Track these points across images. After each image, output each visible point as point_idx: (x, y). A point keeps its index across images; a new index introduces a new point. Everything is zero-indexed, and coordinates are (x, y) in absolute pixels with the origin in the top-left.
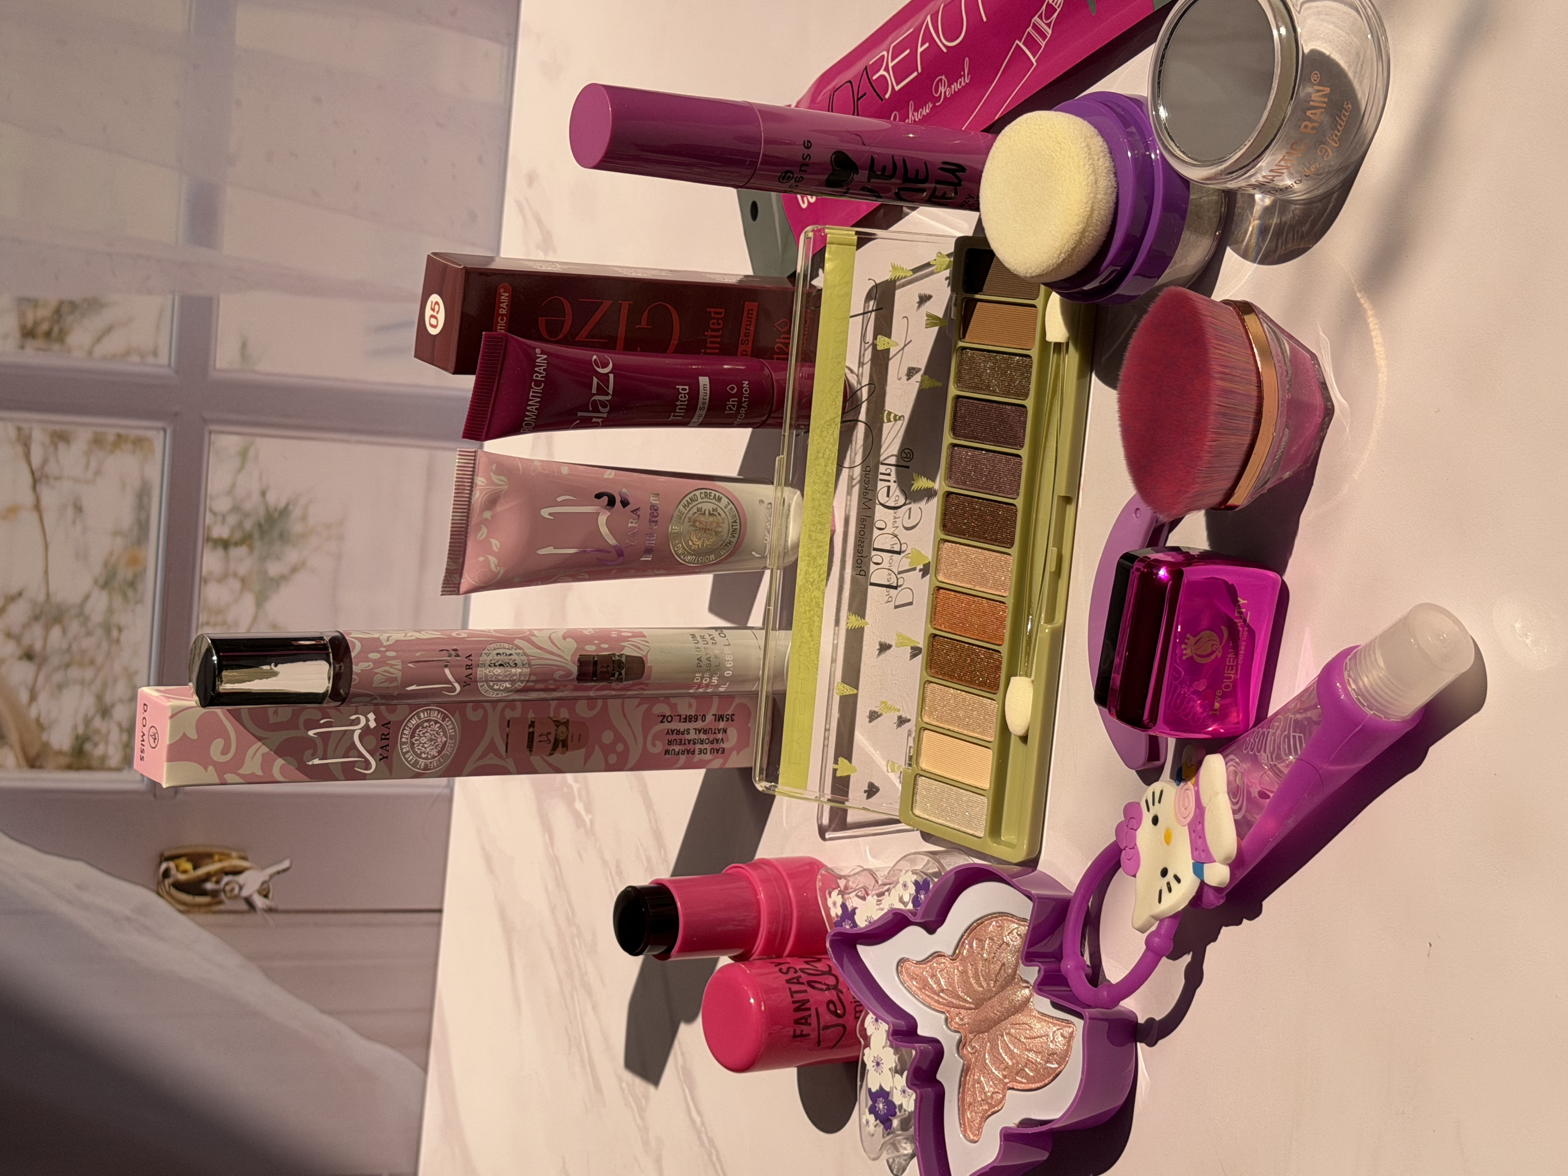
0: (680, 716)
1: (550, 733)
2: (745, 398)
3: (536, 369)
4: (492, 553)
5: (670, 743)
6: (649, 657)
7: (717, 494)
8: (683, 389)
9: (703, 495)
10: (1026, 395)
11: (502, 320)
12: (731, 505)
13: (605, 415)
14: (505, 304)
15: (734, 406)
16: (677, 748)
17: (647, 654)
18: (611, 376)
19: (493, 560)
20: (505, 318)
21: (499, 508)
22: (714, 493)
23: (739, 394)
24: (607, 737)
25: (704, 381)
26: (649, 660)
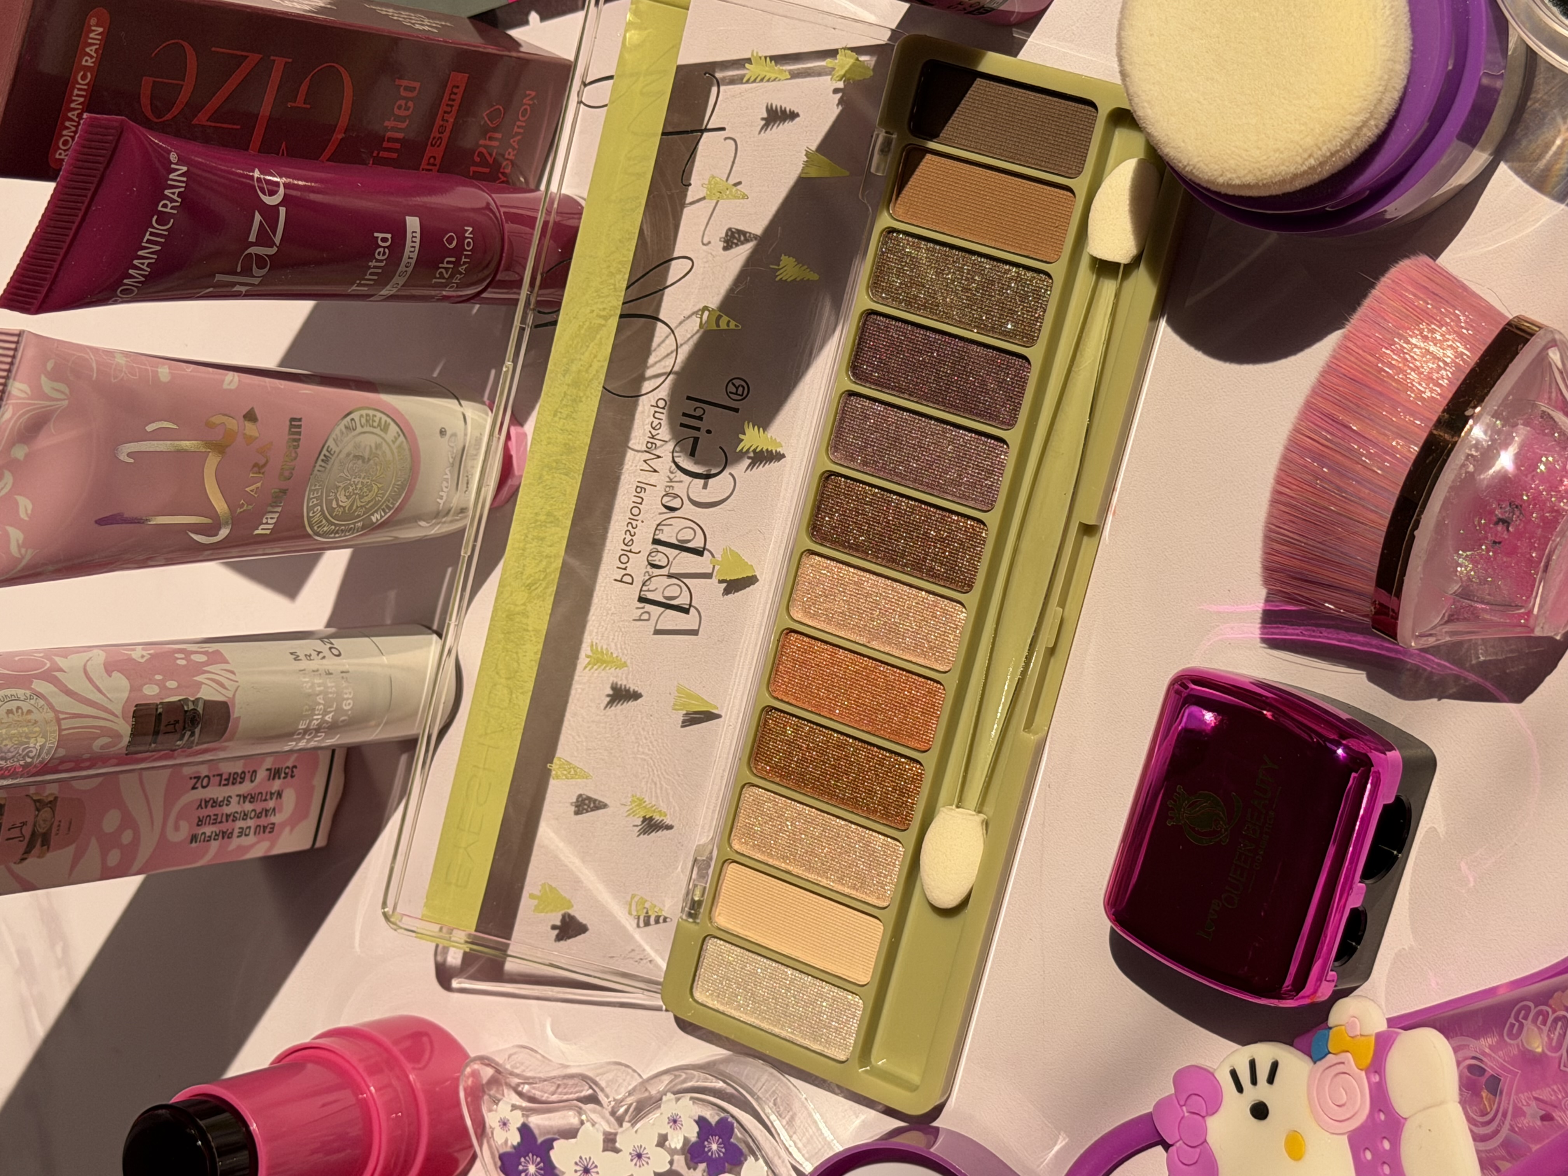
0: (221, 775)
1: (24, 824)
2: (467, 256)
3: (167, 192)
4: (17, 523)
5: (200, 822)
6: (237, 700)
7: (384, 418)
8: (384, 240)
9: (363, 421)
10: (1031, 341)
11: (84, 78)
12: (402, 438)
13: (256, 281)
14: (94, 48)
15: (446, 269)
16: (208, 830)
17: (234, 695)
18: (282, 210)
19: (16, 535)
20: (89, 75)
21: (46, 440)
22: (379, 415)
23: (459, 251)
24: (111, 821)
25: (413, 224)
26: (237, 706)
